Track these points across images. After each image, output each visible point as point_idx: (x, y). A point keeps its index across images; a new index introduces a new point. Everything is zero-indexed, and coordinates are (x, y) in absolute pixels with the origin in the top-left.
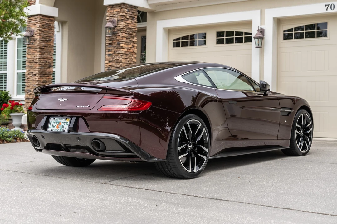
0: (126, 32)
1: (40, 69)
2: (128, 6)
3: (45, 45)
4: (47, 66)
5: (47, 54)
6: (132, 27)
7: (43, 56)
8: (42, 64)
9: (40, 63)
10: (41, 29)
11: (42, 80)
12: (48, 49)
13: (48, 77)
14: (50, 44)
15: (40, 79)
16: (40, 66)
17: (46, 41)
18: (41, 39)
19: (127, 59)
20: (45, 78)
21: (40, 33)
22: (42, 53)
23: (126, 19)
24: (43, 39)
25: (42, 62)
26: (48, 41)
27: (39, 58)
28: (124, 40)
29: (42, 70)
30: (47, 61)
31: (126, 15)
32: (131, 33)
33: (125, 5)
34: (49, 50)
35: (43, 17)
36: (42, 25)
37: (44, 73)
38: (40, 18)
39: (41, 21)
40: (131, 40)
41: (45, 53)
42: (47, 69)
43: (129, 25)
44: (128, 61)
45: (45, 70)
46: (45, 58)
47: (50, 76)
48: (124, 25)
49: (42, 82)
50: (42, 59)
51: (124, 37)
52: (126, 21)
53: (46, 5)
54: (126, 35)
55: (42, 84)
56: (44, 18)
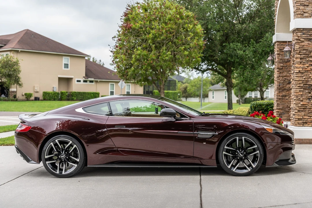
0: (301, 53)
1: (278, 86)
2: (302, 30)
3: (284, 66)
4: (286, 83)
5: (286, 72)
6: (309, 48)
7: (281, 75)
8: (280, 81)
9: (279, 81)
10: (278, 53)
11: (281, 94)
12: (287, 69)
13: (287, 92)
14: (289, 64)
15: (278, 94)
16: (279, 83)
17: (284, 63)
18: (279, 61)
19: (303, 77)
20: (285, 93)
21: (278, 56)
22: (280, 72)
23: (300, 42)
24: (281, 61)
25: (280, 79)
26: (286, 62)
27: (277, 77)
28: (299, 60)
29: (280, 86)
30: (286, 79)
31: (299, 38)
32: (307, 53)
33: (299, 30)
34: (289, 69)
35: (280, 43)
36: (280, 50)
37: (283, 89)
38: (278, 44)
39: (278, 46)
40: (307, 59)
41: (284, 72)
42: (286, 85)
43: (305, 46)
44: (305, 79)
45: (285, 86)
46: (283, 76)
47: (290, 91)
48: (298, 48)
49: (281, 96)
50: (281, 77)
51: (298, 58)
52: (300, 43)
53: (284, 32)
54: (299, 56)
55: (280, 98)
56: (282, 44)
